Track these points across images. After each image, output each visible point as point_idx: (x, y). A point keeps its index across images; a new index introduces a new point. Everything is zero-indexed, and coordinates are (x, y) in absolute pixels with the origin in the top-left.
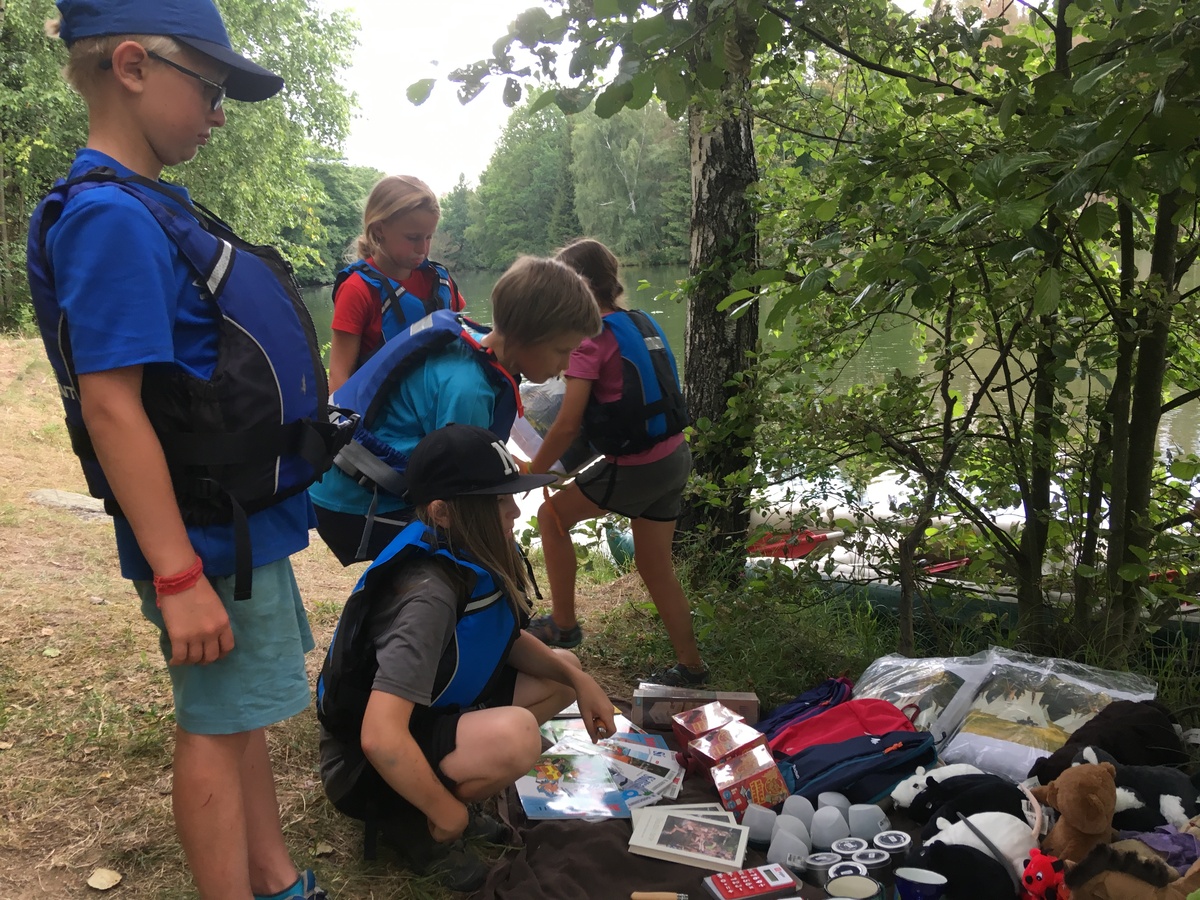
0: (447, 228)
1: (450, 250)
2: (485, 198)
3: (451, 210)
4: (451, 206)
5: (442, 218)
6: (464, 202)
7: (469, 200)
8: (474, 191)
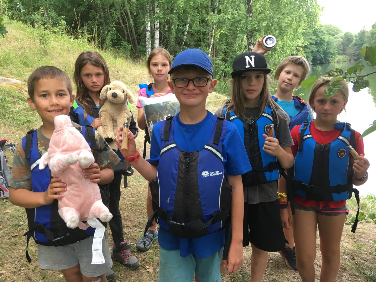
0: (356, 45)
1: (356, 53)
2: (373, 34)
3: (358, 38)
4: (358, 37)
5: (354, 41)
6: (364, 35)
7: (366, 34)
8: (369, 31)
